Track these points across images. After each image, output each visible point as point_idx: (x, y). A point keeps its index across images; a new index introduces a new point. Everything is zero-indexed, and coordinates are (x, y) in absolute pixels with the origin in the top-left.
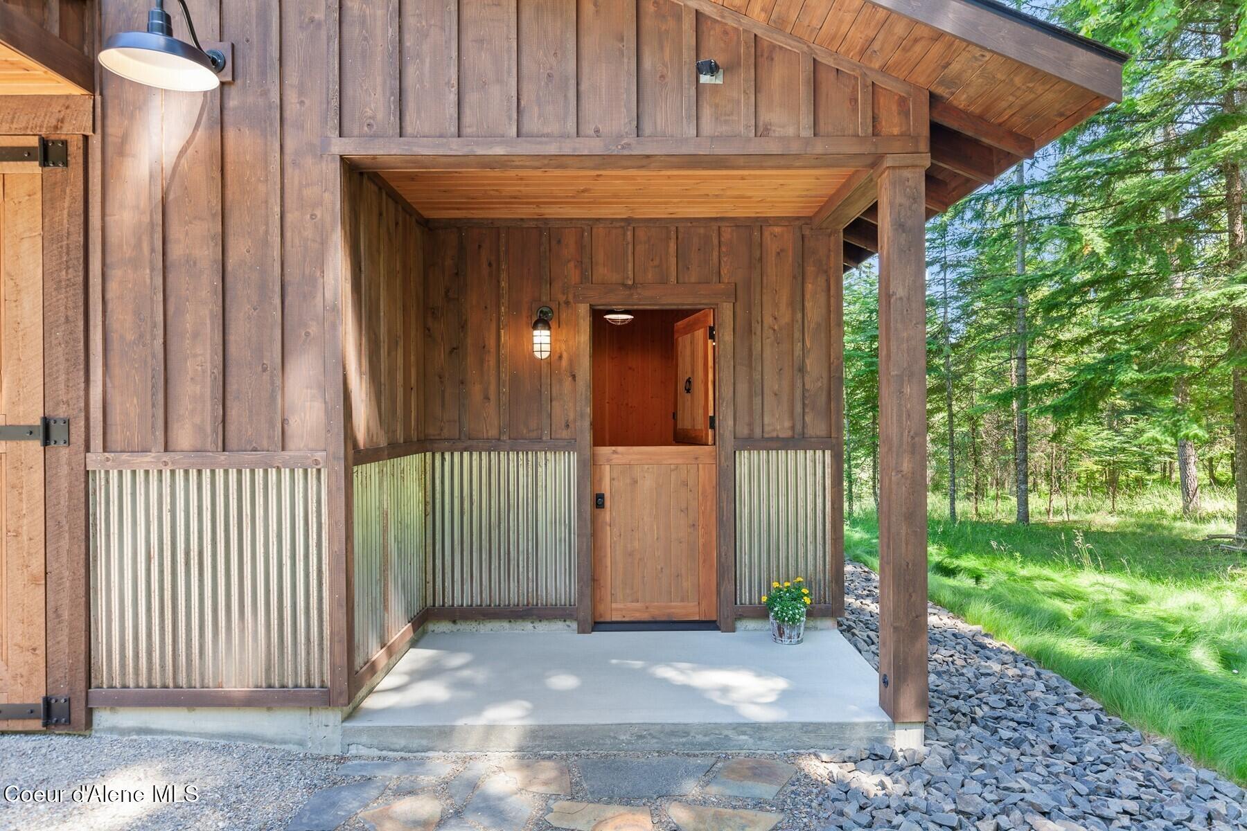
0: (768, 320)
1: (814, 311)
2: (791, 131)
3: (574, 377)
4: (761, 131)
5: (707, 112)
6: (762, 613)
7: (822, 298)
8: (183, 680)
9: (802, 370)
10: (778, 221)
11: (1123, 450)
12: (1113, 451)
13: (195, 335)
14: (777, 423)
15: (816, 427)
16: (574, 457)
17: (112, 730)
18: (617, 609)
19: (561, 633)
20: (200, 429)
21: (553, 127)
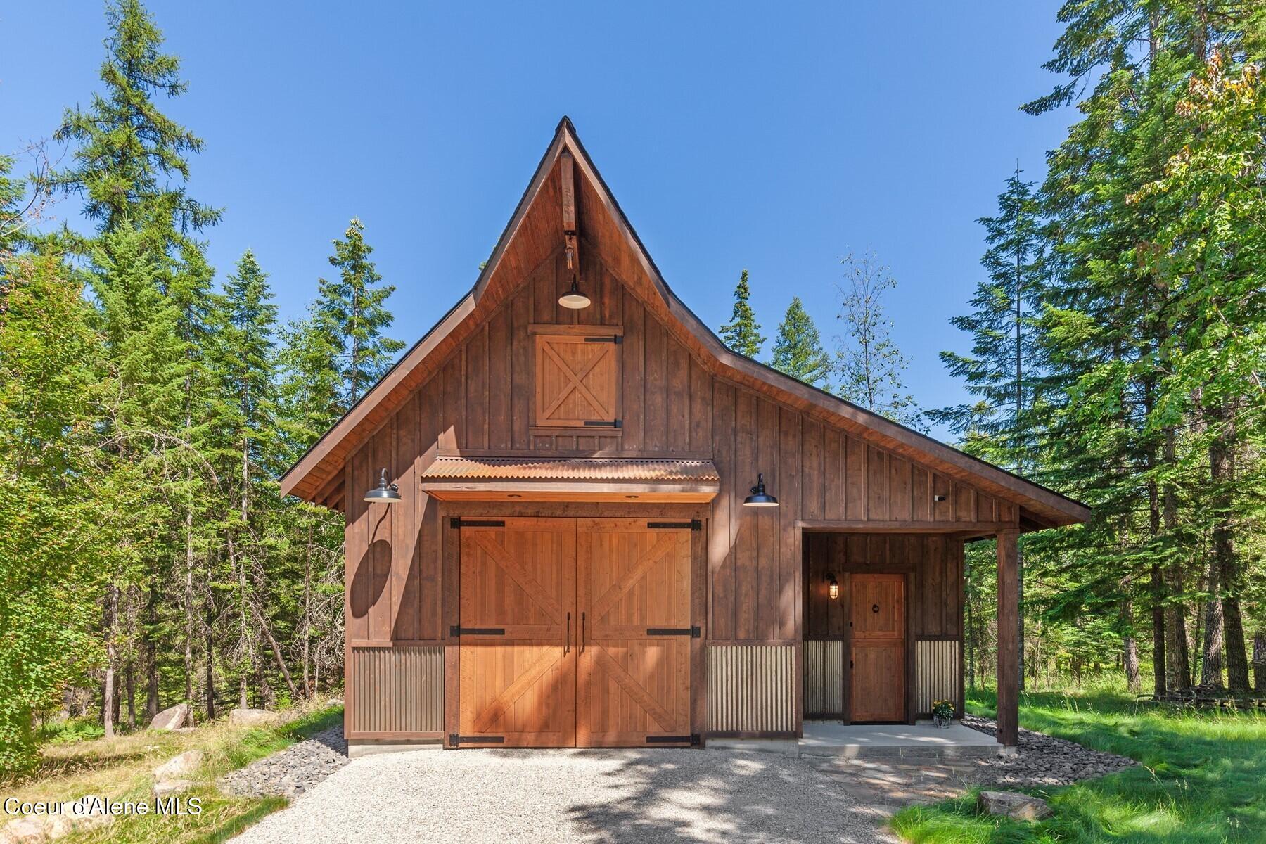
0: (930, 581)
1: (951, 578)
2: (968, 519)
3: (843, 606)
4: (958, 519)
5: (937, 511)
6: (929, 717)
7: (955, 570)
8: (735, 728)
9: (946, 604)
10: (935, 535)
11: (1085, 644)
12: (1078, 643)
13: (746, 595)
14: (934, 628)
15: (952, 630)
16: (842, 643)
17: (712, 747)
18: (858, 715)
19: (836, 725)
20: (748, 631)
21: (880, 517)
